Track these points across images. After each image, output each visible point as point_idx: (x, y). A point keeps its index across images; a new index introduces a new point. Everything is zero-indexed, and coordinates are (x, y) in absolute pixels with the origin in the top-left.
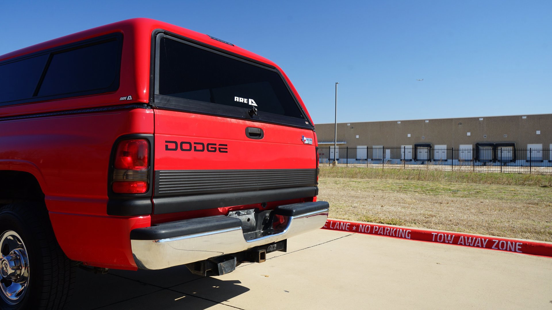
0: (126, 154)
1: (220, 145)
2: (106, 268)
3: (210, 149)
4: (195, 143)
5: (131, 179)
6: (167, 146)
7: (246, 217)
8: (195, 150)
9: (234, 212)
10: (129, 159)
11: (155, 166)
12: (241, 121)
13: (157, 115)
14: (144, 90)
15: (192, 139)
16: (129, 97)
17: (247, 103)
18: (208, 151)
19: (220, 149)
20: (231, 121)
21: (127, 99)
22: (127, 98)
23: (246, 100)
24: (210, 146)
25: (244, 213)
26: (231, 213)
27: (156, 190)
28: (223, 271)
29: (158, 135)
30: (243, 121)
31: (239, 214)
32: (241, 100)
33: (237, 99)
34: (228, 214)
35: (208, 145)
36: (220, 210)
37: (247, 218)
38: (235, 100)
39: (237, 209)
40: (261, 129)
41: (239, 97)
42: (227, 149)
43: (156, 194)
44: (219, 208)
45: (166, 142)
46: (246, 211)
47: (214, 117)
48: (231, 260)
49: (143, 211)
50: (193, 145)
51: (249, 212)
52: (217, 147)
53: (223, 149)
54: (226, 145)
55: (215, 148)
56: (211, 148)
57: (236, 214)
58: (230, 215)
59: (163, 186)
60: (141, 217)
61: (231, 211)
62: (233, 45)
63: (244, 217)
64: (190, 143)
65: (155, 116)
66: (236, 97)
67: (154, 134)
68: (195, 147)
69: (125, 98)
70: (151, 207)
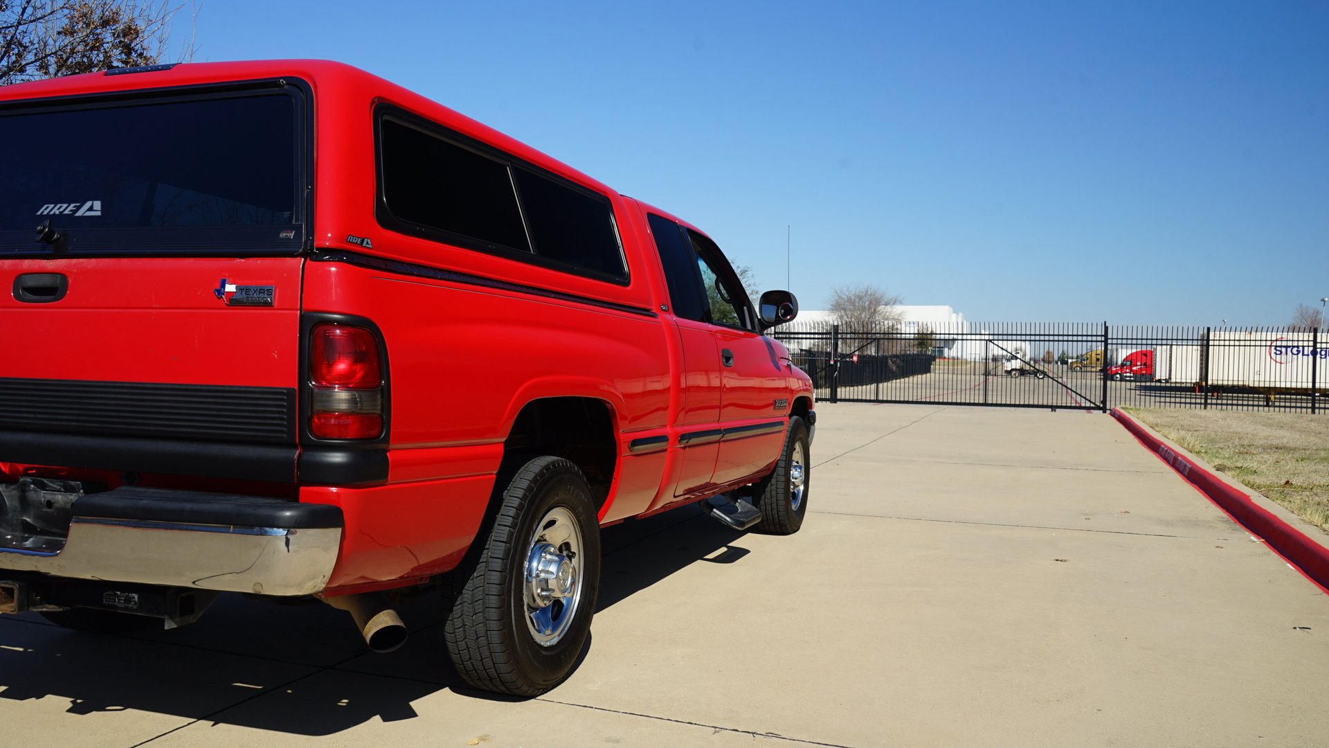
38: (39, 213)
40: (62, 275)
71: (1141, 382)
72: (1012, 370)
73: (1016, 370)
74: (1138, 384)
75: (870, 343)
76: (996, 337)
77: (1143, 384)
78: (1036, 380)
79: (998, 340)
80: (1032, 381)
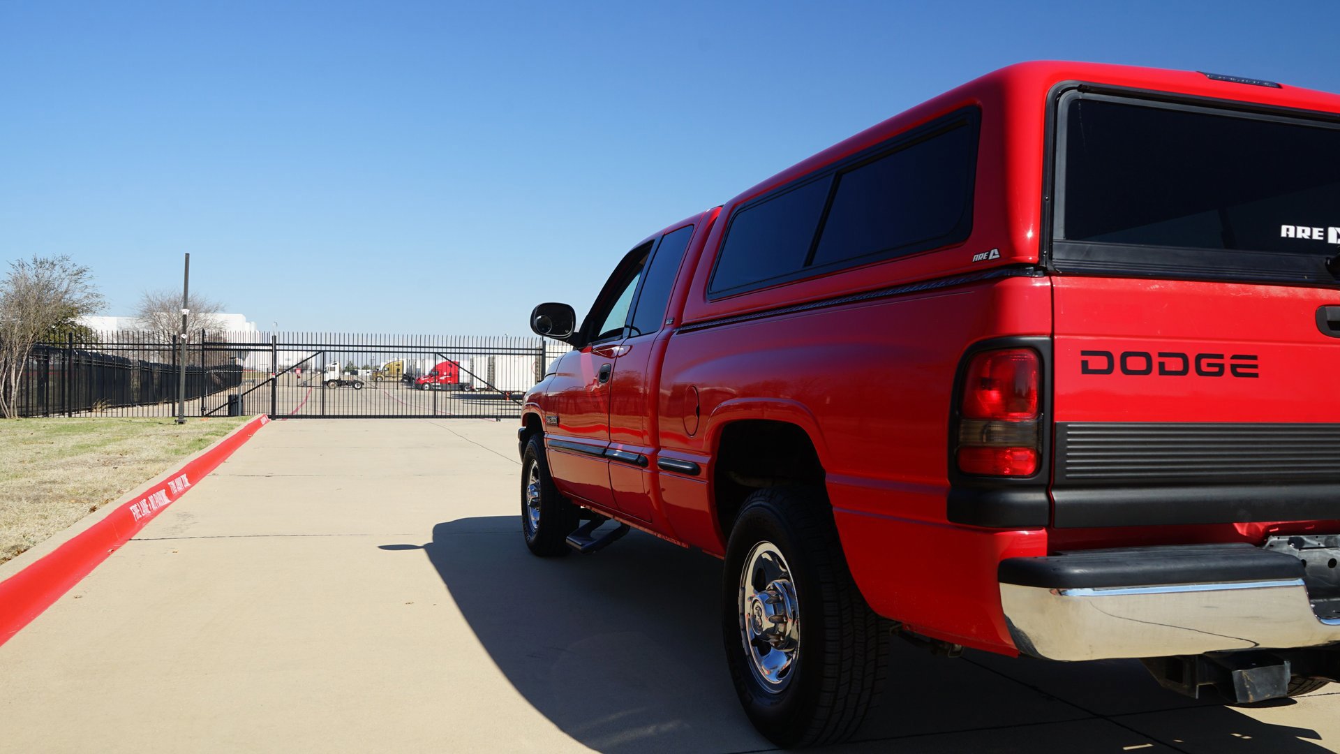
0: (988, 384)
1: (1234, 357)
2: (956, 646)
3: (1204, 368)
4: (1161, 355)
5: (998, 441)
6: (1085, 364)
7: (1323, 555)
8: (1163, 371)
9: (1286, 539)
10: (994, 394)
11: (1057, 413)
12: (1301, 292)
13: (1058, 289)
14: (1028, 230)
15: (1154, 345)
16: (992, 251)
17: (1322, 238)
18: (1200, 372)
19: (1234, 367)
20: (1267, 292)
21: (988, 257)
22: (989, 255)
23: (1320, 232)
24: (1204, 362)
25: (1315, 543)
26: (1273, 539)
27: (1058, 470)
28: (1249, 692)
29: (1061, 337)
30: (1308, 289)
31: (1300, 545)
32: (1303, 232)
33: (1287, 231)
34: (1266, 542)
35: (1199, 358)
36: (1241, 529)
37: (1326, 558)
38: (1284, 234)
39: (1295, 532)
41: (1296, 224)
42: (1255, 367)
43: (1058, 480)
44: (1236, 524)
45: (1084, 353)
46: (1324, 537)
47: (1216, 287)
48: (1275, 668)
49: (1029, 517)
50: (1156, 360)
51: (1332, 540)
52: (1227, 362)
53: (1245, 366)
54: (1255, 358)
55: (1221, 366)
56: (1209, 365)
57: (1289, 543)
58: (1271, 546)
59: (1075, 461)
60: (1026, 533)
61: (1274, 534)
62: (1279, 86)
63: (1318, 554)
64: (1147, 356)
65: (1055, 292)
66: (1284, 228)
67: (1052, 336)
68: (1162, 365)
69: (983, 256)
70: (1047, 509)
71: (455, 391)
72: (330, 381)
73: (334, 381)
74: (453, 392)
75: (316, 355)
76: (444, 350)
77: (457, 393)
78: (355, 391)
79: (446, 353)
80: (351, 391)
